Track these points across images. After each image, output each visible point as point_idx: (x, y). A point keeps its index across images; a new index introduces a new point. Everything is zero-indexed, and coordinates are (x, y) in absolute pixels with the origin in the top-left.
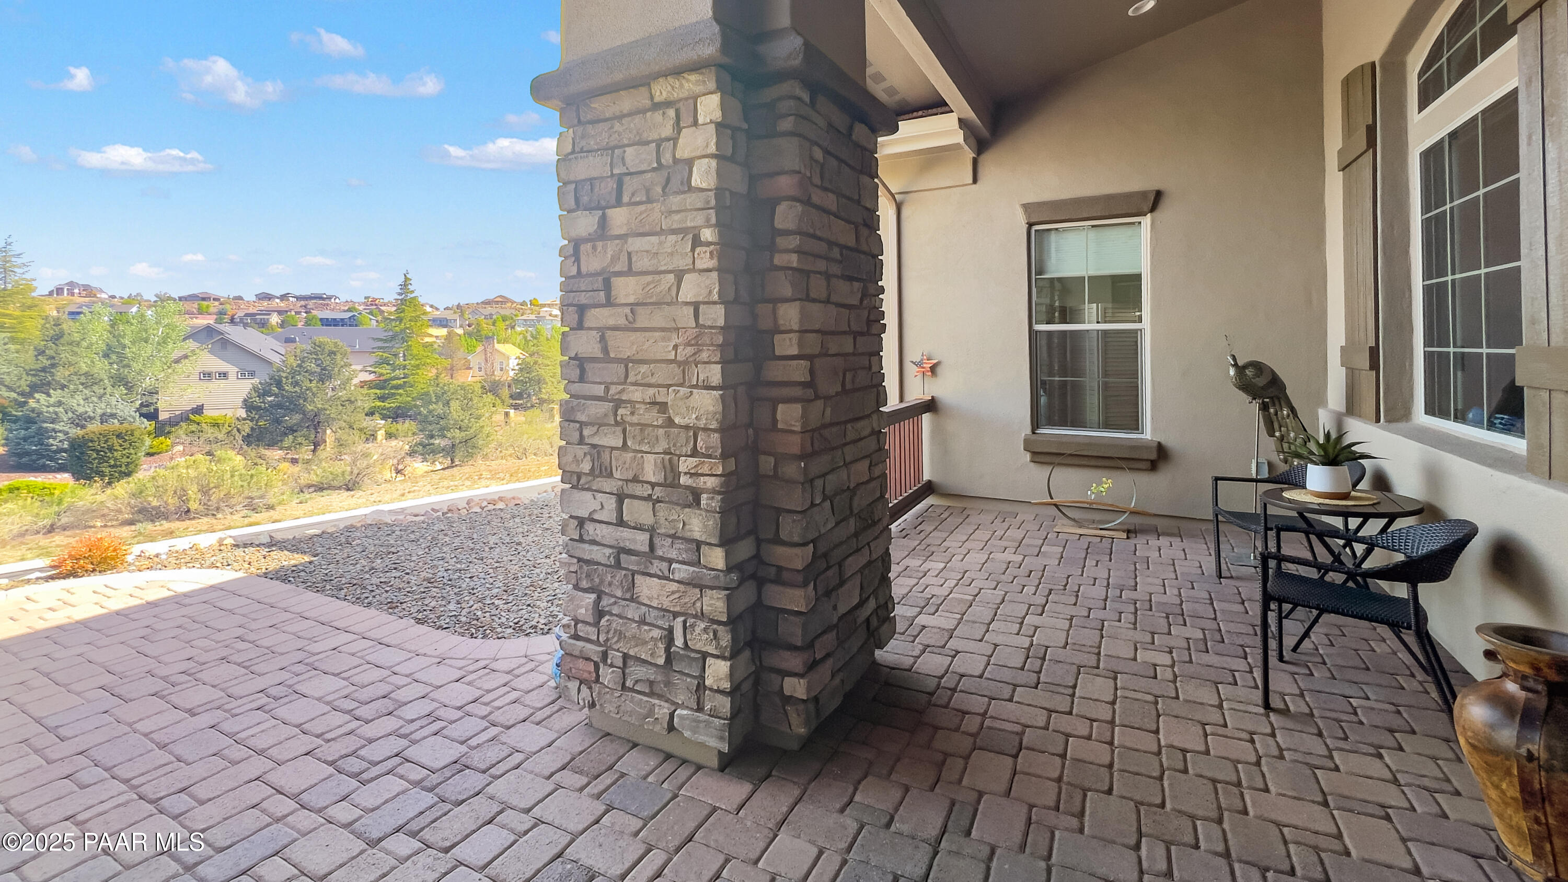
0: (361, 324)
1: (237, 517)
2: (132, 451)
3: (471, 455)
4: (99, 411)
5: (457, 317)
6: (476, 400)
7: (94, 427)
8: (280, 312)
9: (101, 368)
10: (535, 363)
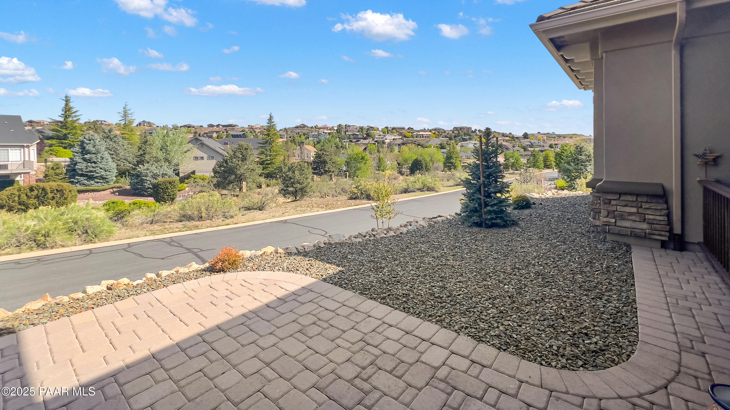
0: (247, 137)
1: (220, 220)
2: (174, 189)
3: (303, 196)
4: (161, 173)
5: (285, 133)
6: (306, 170)
7: (160, 179)
8: (217, 132)
9: (160, 155)
10: (323, 154)
